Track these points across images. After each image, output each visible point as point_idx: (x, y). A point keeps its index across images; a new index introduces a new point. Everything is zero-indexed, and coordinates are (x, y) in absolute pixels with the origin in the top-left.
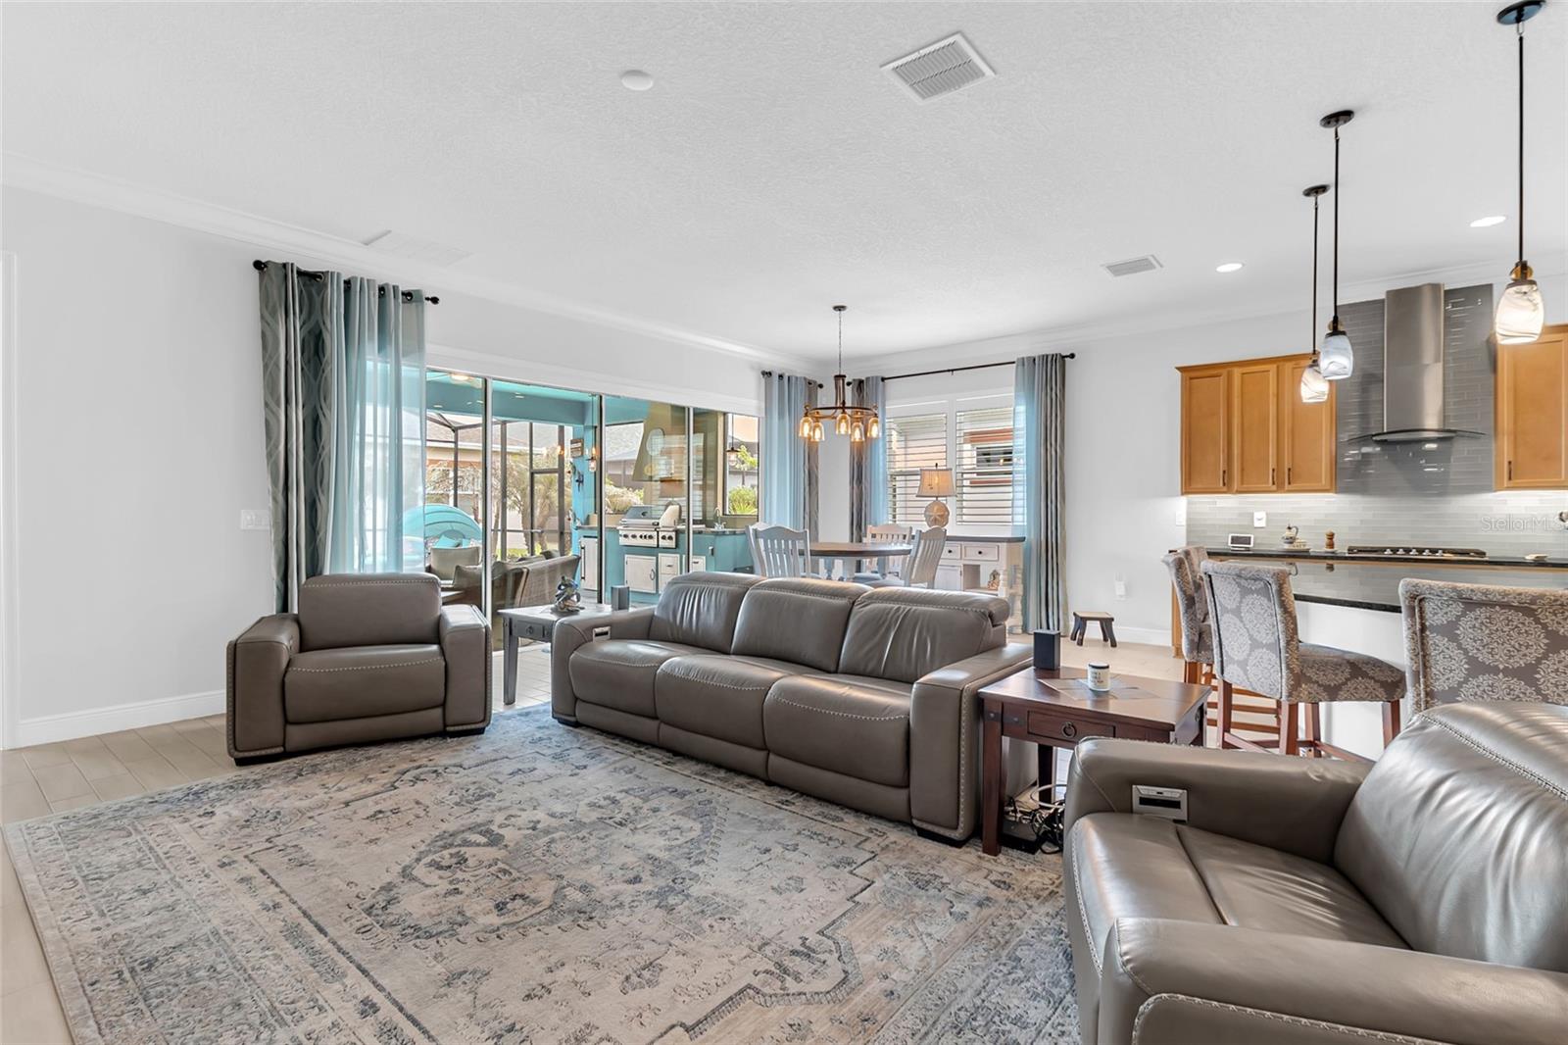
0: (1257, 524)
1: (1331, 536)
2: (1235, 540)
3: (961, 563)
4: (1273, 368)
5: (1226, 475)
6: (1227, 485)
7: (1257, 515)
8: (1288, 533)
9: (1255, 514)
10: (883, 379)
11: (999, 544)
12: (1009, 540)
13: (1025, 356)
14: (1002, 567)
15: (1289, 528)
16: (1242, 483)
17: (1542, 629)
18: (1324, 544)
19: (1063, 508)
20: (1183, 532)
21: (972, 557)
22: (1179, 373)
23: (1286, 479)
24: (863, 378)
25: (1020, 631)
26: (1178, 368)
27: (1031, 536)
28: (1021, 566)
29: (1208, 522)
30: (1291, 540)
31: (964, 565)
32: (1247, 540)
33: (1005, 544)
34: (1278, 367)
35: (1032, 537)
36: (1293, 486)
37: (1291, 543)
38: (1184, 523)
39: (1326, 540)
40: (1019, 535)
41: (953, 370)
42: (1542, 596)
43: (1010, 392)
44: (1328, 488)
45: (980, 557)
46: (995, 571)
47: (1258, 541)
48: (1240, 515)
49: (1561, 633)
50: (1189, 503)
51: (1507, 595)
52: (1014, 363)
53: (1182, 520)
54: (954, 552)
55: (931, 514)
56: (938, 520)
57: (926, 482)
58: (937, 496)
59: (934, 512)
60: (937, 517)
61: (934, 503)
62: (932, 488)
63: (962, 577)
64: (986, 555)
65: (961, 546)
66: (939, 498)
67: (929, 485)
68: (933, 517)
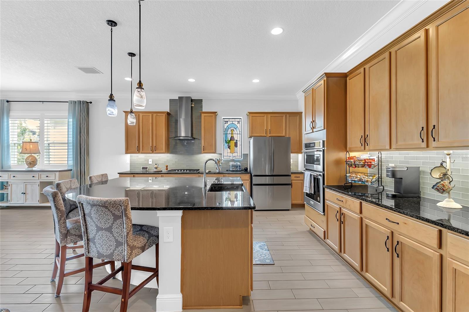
0: (150, 163)
1: (167, 167)
2: (143, 168)
3: (39, 181)
4: (151, 115)
5: (138, 148)
6: (138, 151)
7: (150, 160)
8: (156, 166)
9: (149, 160)
10: (8, 101)
11: (56, 173)
13: (72, 100)
15: (156, 164)
16: (143, 151)
17: (111, 213)
18: (165, 169)
20: (129, 165)
21: (44, 178)
22: (124, 113)
23: (154, 150)
26: (124, 112)
29: (136, 163)
30: (156, 168)
31: (40, 182)
32: (146, 168)
33: (58, 173)
34: (152, 115)
35: (75, 169)
36: (156, 152)
37: (156, 169)
38: (129, 163)
40: (70, 168)
41: (43, 102)
42: (107, 201)
44: (165, 152)
45: (47, 178)
47: (150, 168)
48: (145, 160)
49: (116, 214)
50: (131, 156)
51: (98, 201)
52: (68, 102)
53: (128, 162)
54: (36, 177)
55: (28, 161)
56: (31, 163)
57: (24, 148)
58: (31, 153)
59: (30, 160)
60: (31, 162)
61: (30, 156)
62: (27, 150)
63: (39, 187)
64: (50, 177)
65: (38, 175)
66: (32, 154)
67: (25, 149)
68: (29, 162)
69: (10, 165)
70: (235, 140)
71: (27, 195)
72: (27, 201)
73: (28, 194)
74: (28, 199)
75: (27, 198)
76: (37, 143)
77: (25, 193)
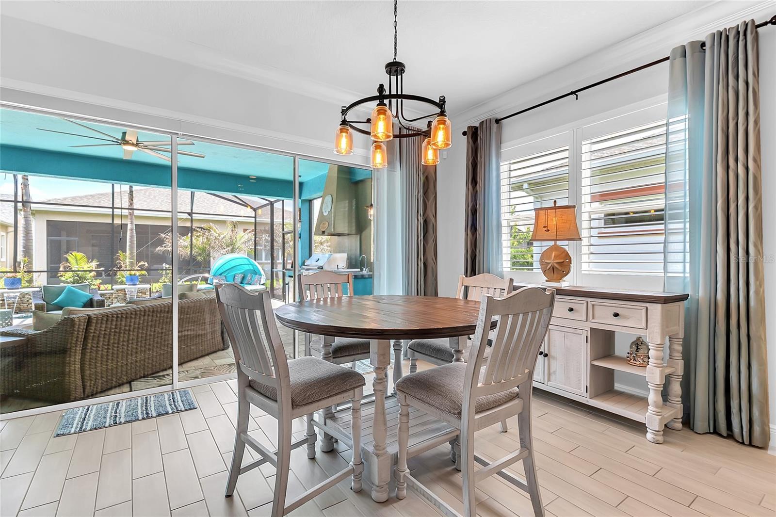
3: (588, 326)
10: (498, 121)
11: (648, 305)
12: (666, 301)
14: (654, 337)
19: (759, 252)
21: (604, 319)
24: (477, 125)
25: (679, 425)
27: (701, 293)
28: (681, 335)
31: (592, 329)
33: (659, 306)
40: (678, 292)
43: (662, 101)
45: (615, 321)
46: (639, 338)
52: (668, 58)
54: (577, 311)
55: (548, 261)
56: (557, 268)
57: (542, 223)
58: (556, 240)
59: (552, 261)
60: (556, 265)
61: (551, 249)
62: (548, 230)
63: (589, 344)
64: (625, 317)
65: (585, 304)
66: (559, 243)
67: (544, 227)
68: (550, 265)
69: (503, 271)
71: (553, 362)
72: (553, 378)
73: (554, 358)
74: (555, 372)
75: (552, 371)
76: (573, 209)
77: (546, 355)
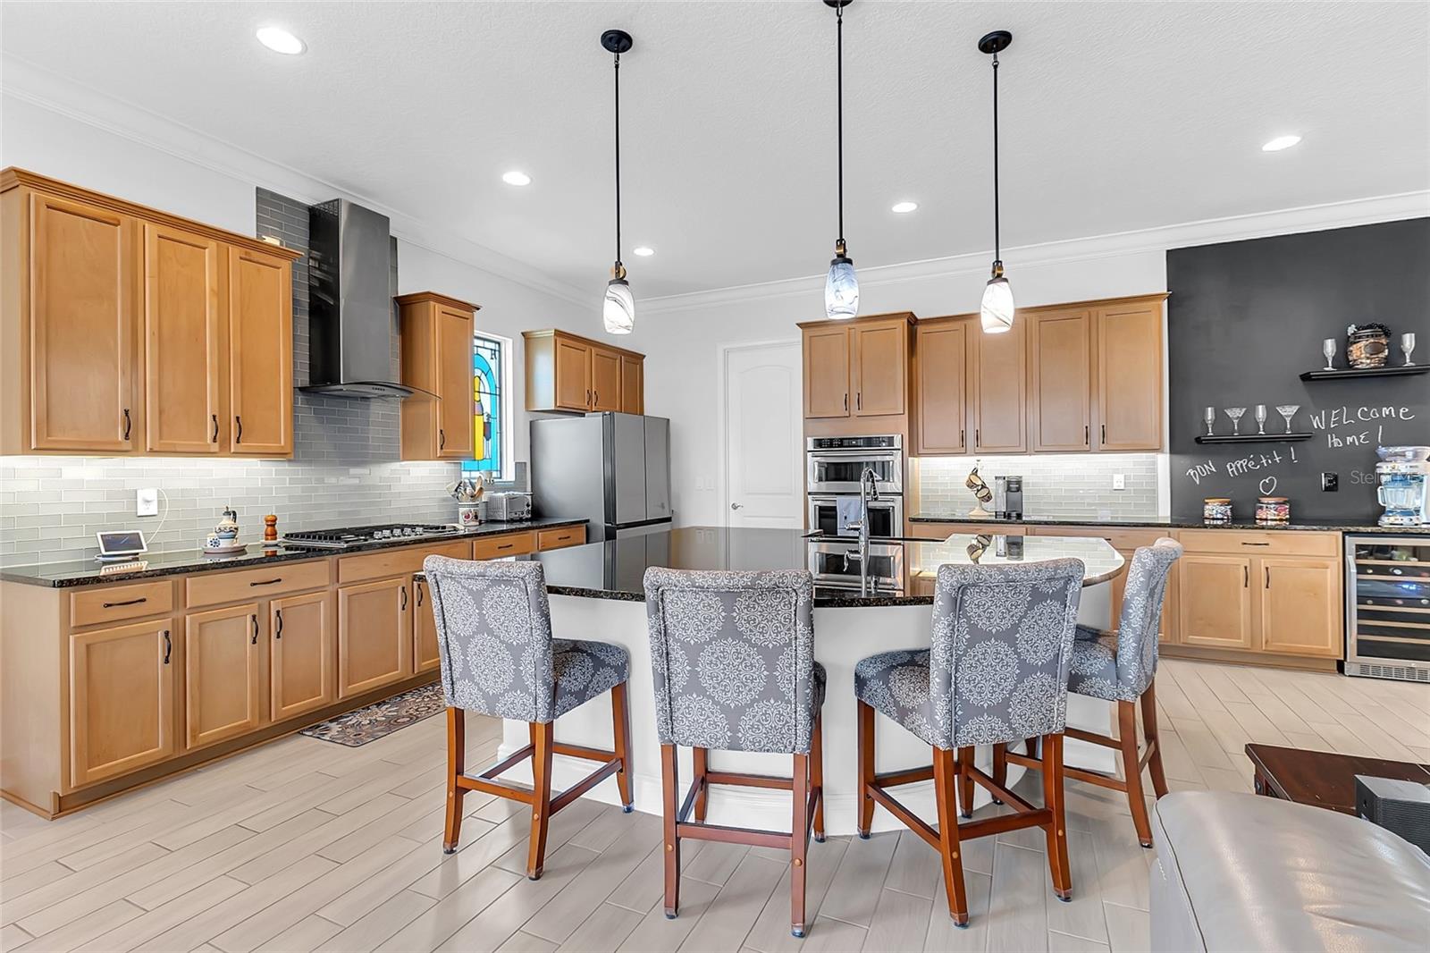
0: (144, 509)
1: (273, 522)
2: (111, 542)
5: (130, 420)
7: (144, 494)
8: (227, 522)
9: (140, 492)
16: (160, 437)
23: (231, 437)
32: (134, 541)
36: (243, 446)
39: (264, 527)
48: (109, 495)
70: (485, 415)
